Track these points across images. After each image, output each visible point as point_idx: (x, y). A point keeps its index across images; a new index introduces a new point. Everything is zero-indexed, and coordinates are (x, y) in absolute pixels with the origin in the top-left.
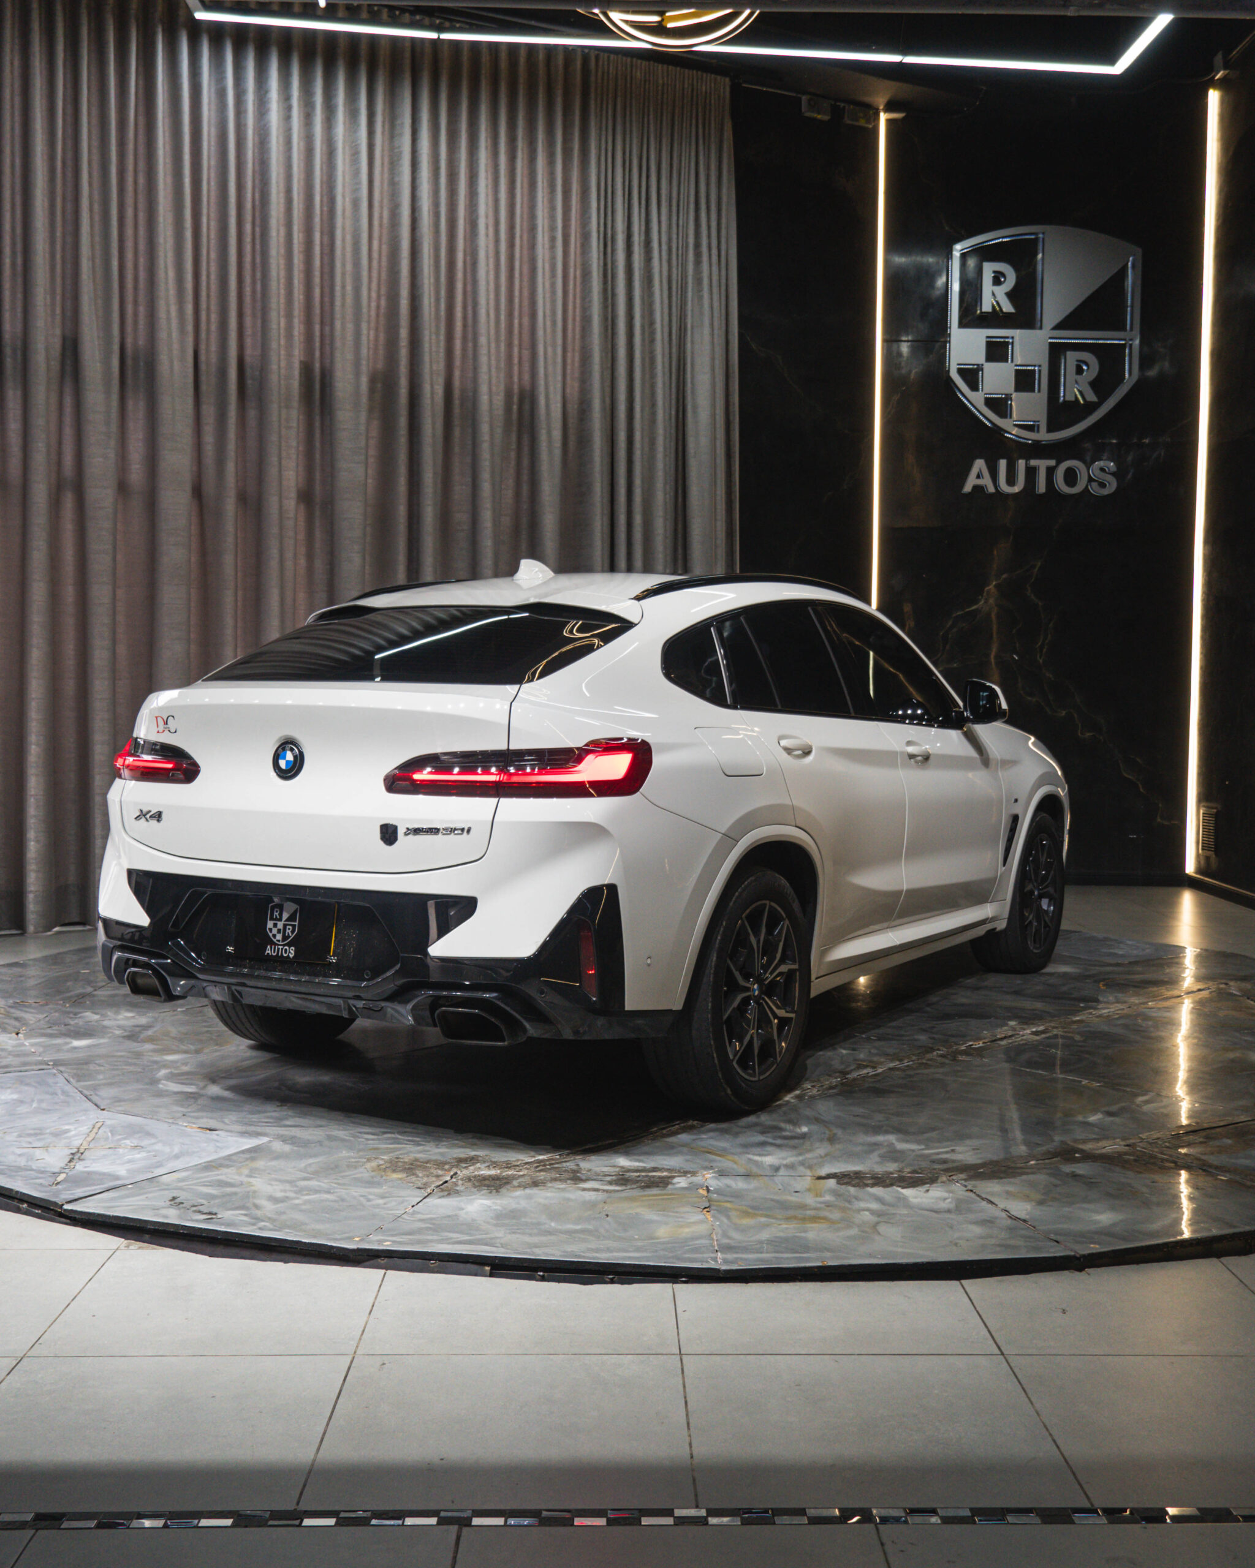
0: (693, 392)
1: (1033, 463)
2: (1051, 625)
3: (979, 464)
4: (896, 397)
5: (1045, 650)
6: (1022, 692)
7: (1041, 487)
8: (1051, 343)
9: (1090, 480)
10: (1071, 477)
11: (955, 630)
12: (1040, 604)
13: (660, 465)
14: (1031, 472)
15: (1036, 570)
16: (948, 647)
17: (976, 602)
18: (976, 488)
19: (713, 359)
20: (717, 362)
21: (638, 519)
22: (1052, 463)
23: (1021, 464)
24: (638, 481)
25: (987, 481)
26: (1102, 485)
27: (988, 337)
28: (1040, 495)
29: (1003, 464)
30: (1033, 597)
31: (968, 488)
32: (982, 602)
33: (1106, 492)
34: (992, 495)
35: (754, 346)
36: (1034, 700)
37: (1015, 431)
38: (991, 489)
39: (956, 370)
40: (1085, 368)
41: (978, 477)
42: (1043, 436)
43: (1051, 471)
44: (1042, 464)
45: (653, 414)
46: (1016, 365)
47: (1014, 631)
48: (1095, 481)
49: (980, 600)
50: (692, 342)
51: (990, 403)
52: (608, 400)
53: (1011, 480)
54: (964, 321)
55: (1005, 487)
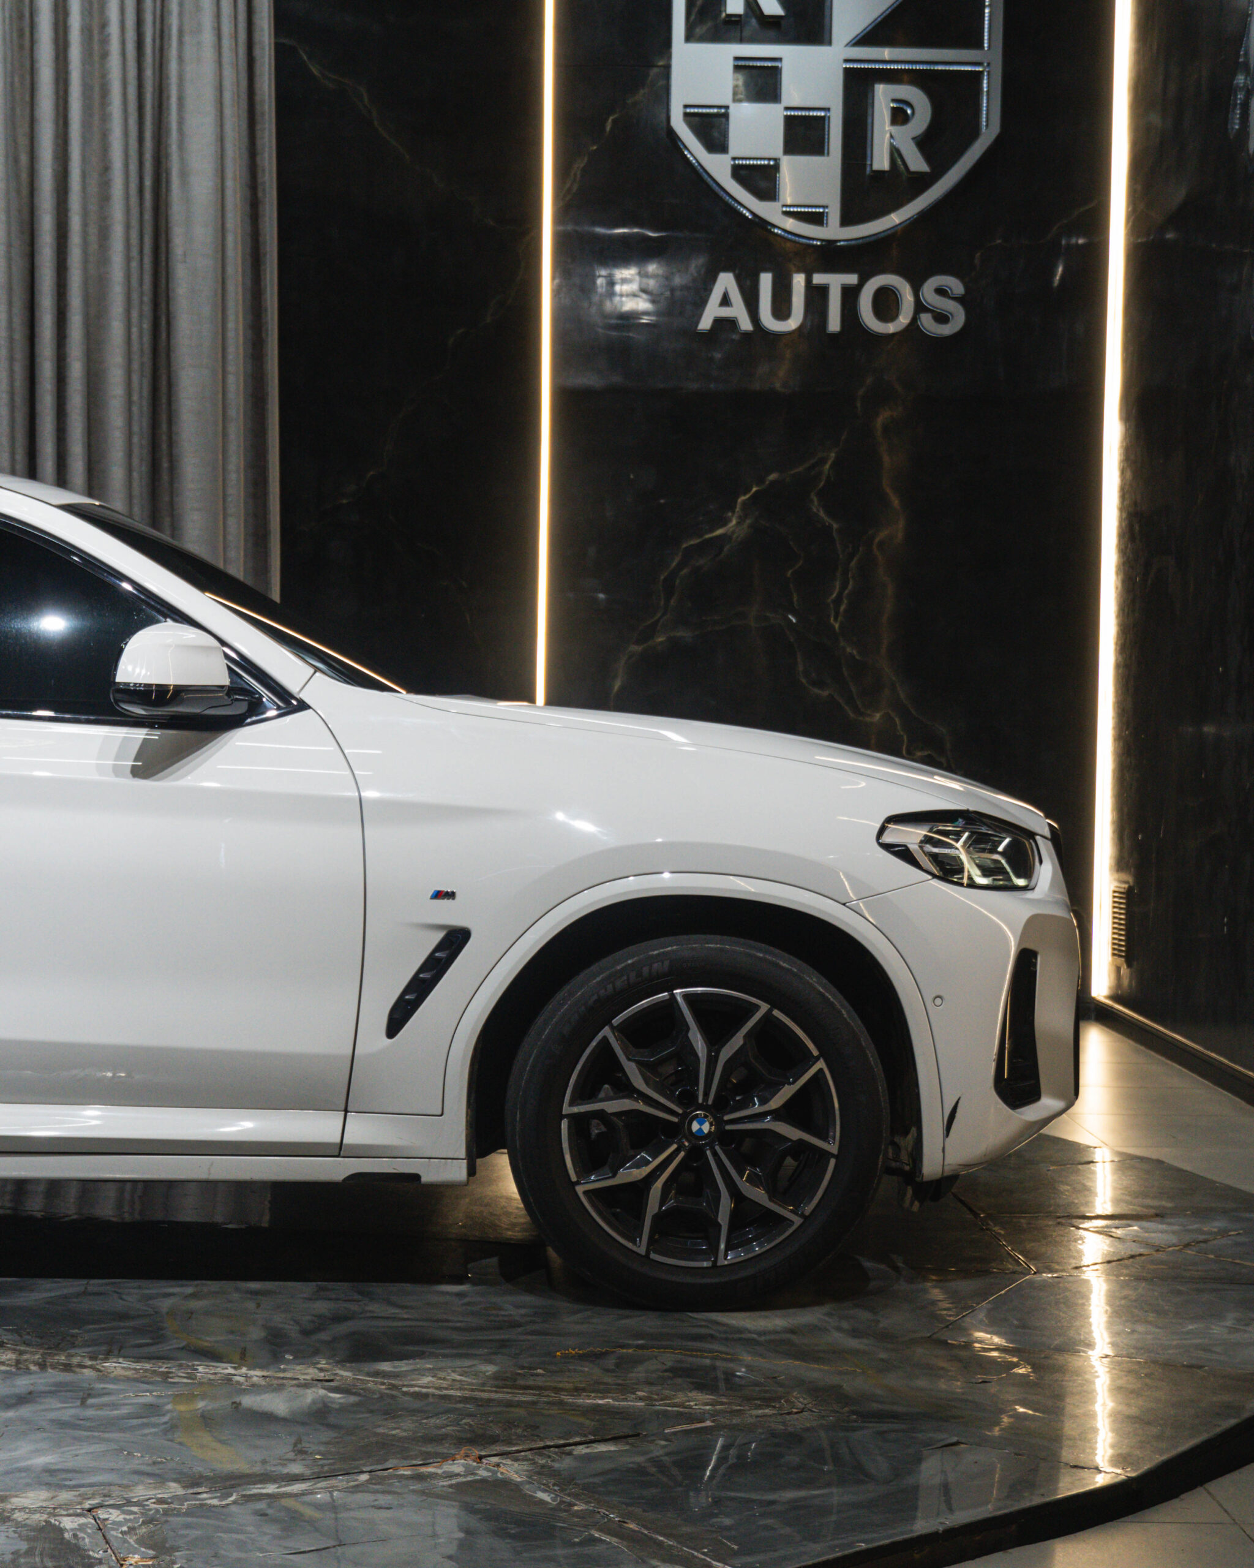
0: (181, 147)
1: (818, 279)
2: (853, 564)
3: (726, 281)
4: (580, 164)
5: (842, 608)
6: (804, 681)
7: (834, 323)
8: (846, 69)
9: (920, 307)
10: (886, 304)
11: (685, 571)
12: (835, 526)
13: (117, 273)
14: (817, 296)
15: (827, 466)
16: (673, 602)
17: (724, 522)
18: (718, 322)
19: (220, 89)
20: (228, 96)
21: (76, 369)
22: (852, 279)
23: (799, 280)
24: (75, 301)
25: (738, 311)
26: (942, 318)
27: (736, 59)
28: (833, 336)
29: (766, 280)
30: (822, 514)
31: (705, 323)
32: (734, 522)
33: (946, 330)
34: (746, 335)
35: (315, 70)
36: (825, 693)
37: (790, 224)
38: (745, 324)
39: (681, 116)
40: (909, 112)
41: (725, 301)
42: (833, 231)
43: (850, 295)
44: (835, 282)
45: (105, 185)
46: (787, 109)
47: (789, 573)
48: (926, 310)
49: (730, 520)
50: (181, 58)
51: (741, 173)
52: (24, 159)
53: (781, 310)
54: (699, 31)
55: (768, 320)
